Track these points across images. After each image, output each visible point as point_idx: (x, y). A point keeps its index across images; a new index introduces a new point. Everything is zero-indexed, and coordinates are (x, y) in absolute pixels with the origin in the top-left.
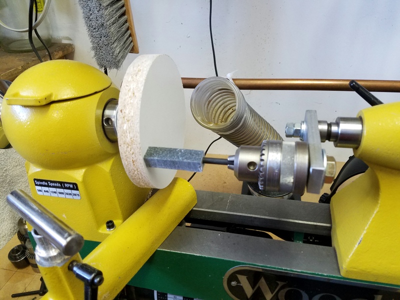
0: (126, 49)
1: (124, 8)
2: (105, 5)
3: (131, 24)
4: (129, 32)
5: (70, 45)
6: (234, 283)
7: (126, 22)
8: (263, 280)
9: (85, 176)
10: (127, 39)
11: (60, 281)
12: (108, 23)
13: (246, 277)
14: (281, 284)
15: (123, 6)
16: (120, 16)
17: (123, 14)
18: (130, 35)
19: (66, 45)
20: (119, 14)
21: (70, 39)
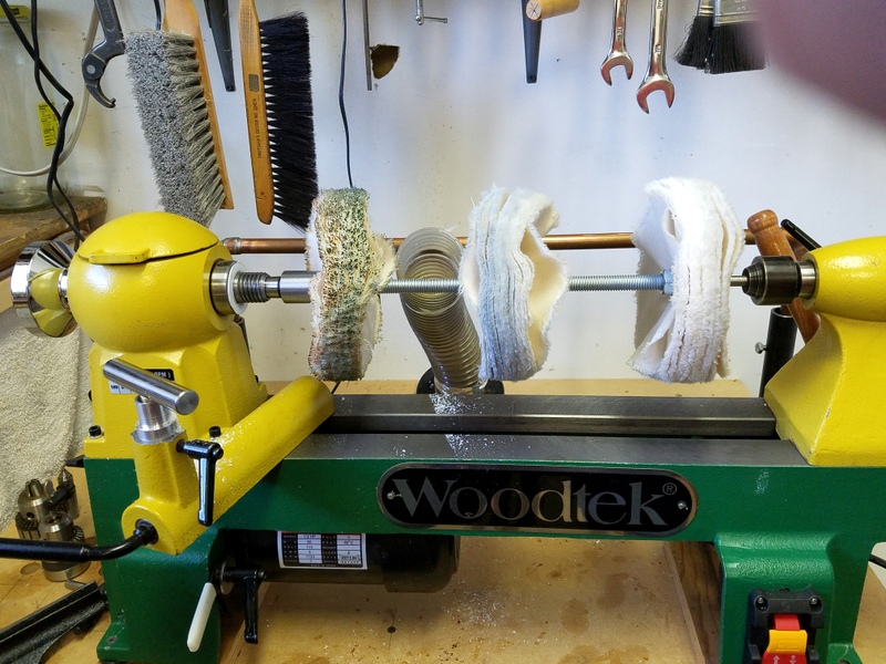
0: (216, 202)
1: (212, 143)
2: (188, 139)
3: (222, 165)
4: (219, 177)
5: (101, 200)
6: (391, 495)
7: (214, 162)
8: (427, 481)
9: (183, 360)
10: (217, 188)
11: (164, 466)
12: (192, 165)
13: (405, 481)
14: (450, 483)
15: (211, 140)
16: (208, 154)
17: (211, 152)
18: (221, 182)
19: (92, 200)
20: (205, 150)
21: (100, 190)
